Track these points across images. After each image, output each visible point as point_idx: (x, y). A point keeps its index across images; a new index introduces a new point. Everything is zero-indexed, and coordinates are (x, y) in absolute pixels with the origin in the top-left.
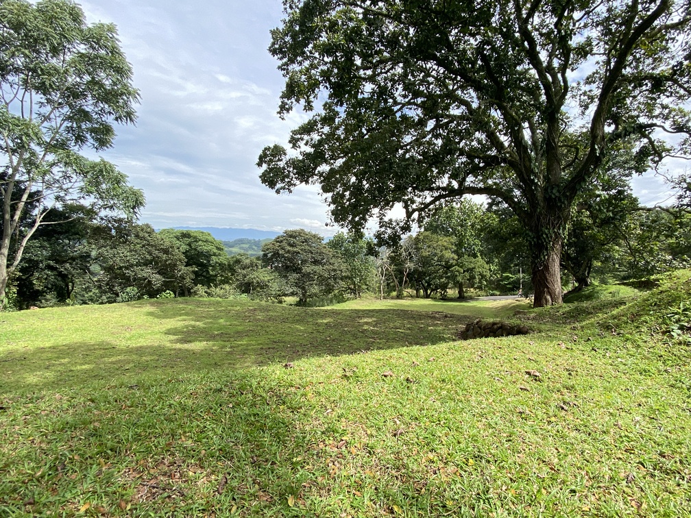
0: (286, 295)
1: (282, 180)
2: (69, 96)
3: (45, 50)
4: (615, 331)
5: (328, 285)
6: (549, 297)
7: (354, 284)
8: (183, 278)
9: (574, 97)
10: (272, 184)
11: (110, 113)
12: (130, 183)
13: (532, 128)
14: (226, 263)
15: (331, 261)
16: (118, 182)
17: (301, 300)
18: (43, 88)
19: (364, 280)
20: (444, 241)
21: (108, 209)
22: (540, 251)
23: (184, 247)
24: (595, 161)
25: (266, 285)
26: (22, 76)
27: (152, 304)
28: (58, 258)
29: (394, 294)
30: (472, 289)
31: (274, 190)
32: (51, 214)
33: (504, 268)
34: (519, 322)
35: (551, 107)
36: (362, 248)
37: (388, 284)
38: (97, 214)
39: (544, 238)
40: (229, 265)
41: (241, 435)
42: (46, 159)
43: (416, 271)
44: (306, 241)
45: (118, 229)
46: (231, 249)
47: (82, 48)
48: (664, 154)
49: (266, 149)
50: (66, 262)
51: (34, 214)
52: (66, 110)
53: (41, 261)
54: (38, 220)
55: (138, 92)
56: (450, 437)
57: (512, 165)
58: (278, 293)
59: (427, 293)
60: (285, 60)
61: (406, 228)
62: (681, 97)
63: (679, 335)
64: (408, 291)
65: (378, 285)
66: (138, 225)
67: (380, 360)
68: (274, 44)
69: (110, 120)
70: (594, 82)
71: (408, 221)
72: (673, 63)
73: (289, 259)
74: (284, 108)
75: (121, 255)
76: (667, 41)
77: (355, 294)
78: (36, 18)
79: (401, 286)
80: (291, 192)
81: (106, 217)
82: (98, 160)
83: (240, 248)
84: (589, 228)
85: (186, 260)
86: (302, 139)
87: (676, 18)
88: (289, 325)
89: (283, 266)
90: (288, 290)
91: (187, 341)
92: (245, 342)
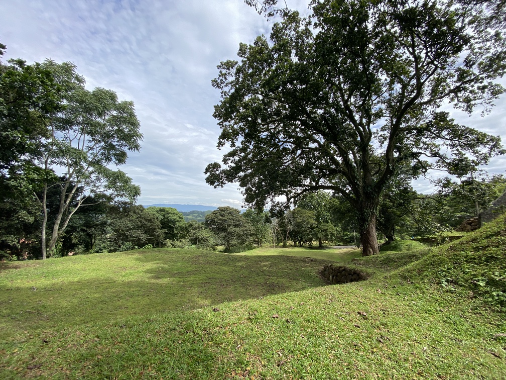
0: (217, 245)
1: (218, 181)
2: (105, 137)
3: (95, 113)
4: (410, 281)
5: (242, 239)
6: (371, 250)
7: (258, 239)
8: (158, 237)
9: (375, 137)
10: (212, 183)
11: (126, 146)
12: (134, 183)
13: (354, 154)
14: (184, 226)
15: (244, 225)
16: (127, 182)
17: (226, 248)
18: (91, 133)
19: (263, 236)
20: (309, 213)
21: (119, 197)
22: (364, 222)
23: (161, 217)
24: (390, 172)
25: (207, 239)
26: (81, 126)
27: (140, 253)
28: (88, 225)
29: (281, 244)
30: (327, 242)
31: (213, 186)
32: (87, 200)
33: (345, 229)
34: (354, 266)
35: (363, 144)
36: (262, 217)
37: (278, 239)
38: (113, 200)
39: (365, 215)
40: (186, 227)
41: (185, 367)
42: (88, 170)
43: (294, 230)
44: (230, 213)
45: (124, 208)
46: (187, 217)
47: (115, 113)
48: (427, 168)
49: (209, 165)
50: (92, 227)
51: (78, 200)
52: (102, 144)
53: (78, 227)
54: (80, 204)
55: (142, 135)
56: (313, 367)
57: (344, 174)
58: (214, 244)
59: (300, 243)
60: (221, 120)
61: (287, 207)
62: (433, 138)
63: (446, 285)
64: (289, 242)
65: (272, 238)
66: (136, 206)
67: (271, 305)
68: (215, 113)
69: (126, 149)
70: (386, 130)
71: (288, 203)
72: (427, 121)
73: (221, 224)
74: (220, 144)
75: (125, 223)
76: (423, 110)
77: (258, 244)
78: (91, 98)
79: (285, 239)
80: (223, 187)
81: (118, 201)
82: (116, 170)
83: (193, 216)
84: (391, 208)
85: (161, 226)
86: (230, 159)
87: (426, 99)
88: (219, 267)
89: (217, 228)
90: (219, 242)
91: (158, 278)
92: (192, 279)
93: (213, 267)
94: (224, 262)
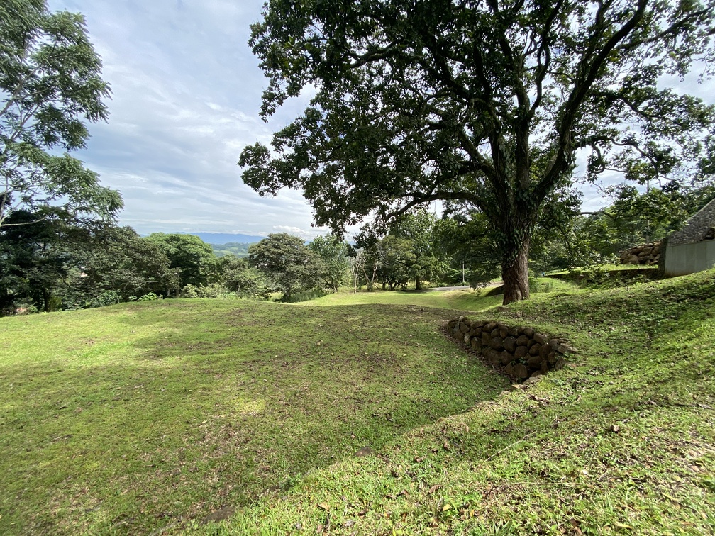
0: (271, 291)
1: (267, 184)
5: (309, 282)
6: (519, 292)
7: (332, 280)
8: (167, 280)
10: (254, 185)
14: (215, 264)
15: (312, 261)
17: (285, 295)
19: (339, 277)
21: (84, 211)
22: (511, 250)
23: (173, 250)
24: (562, 166)
25: (253, 283)
28: (24, 261)
29: (365, 287)
31: (258, 192)
37: (360, 280)
38: (73, 217)
39: (515, 239)
40: (218, 266)
43: (383, 268)
44: (289, 244)
46: (220, 251)
47: (48, 40)
49: (247, 148)
50: (33, 265)
55: (108, 85)
57: (486, 170)
58: (265, 290)
59: (392, 286)
64: (376, 285)
66: (117, 228)
69: (81, 117)
71: (384, 224)
73: (274, 260)
74: (266, 110)
77: (333, 288)
79: (371, 281)
80: (275, 195)
81: (82, 219)
83: (229, 250)
85: (170, 262)
86: (285, 142)
88: (276, 328)
89: (268, 266)
90: (273, 287)
91: (157, 356)
92: (225, 355)
93: (267, 330)
94: (284, 319)
